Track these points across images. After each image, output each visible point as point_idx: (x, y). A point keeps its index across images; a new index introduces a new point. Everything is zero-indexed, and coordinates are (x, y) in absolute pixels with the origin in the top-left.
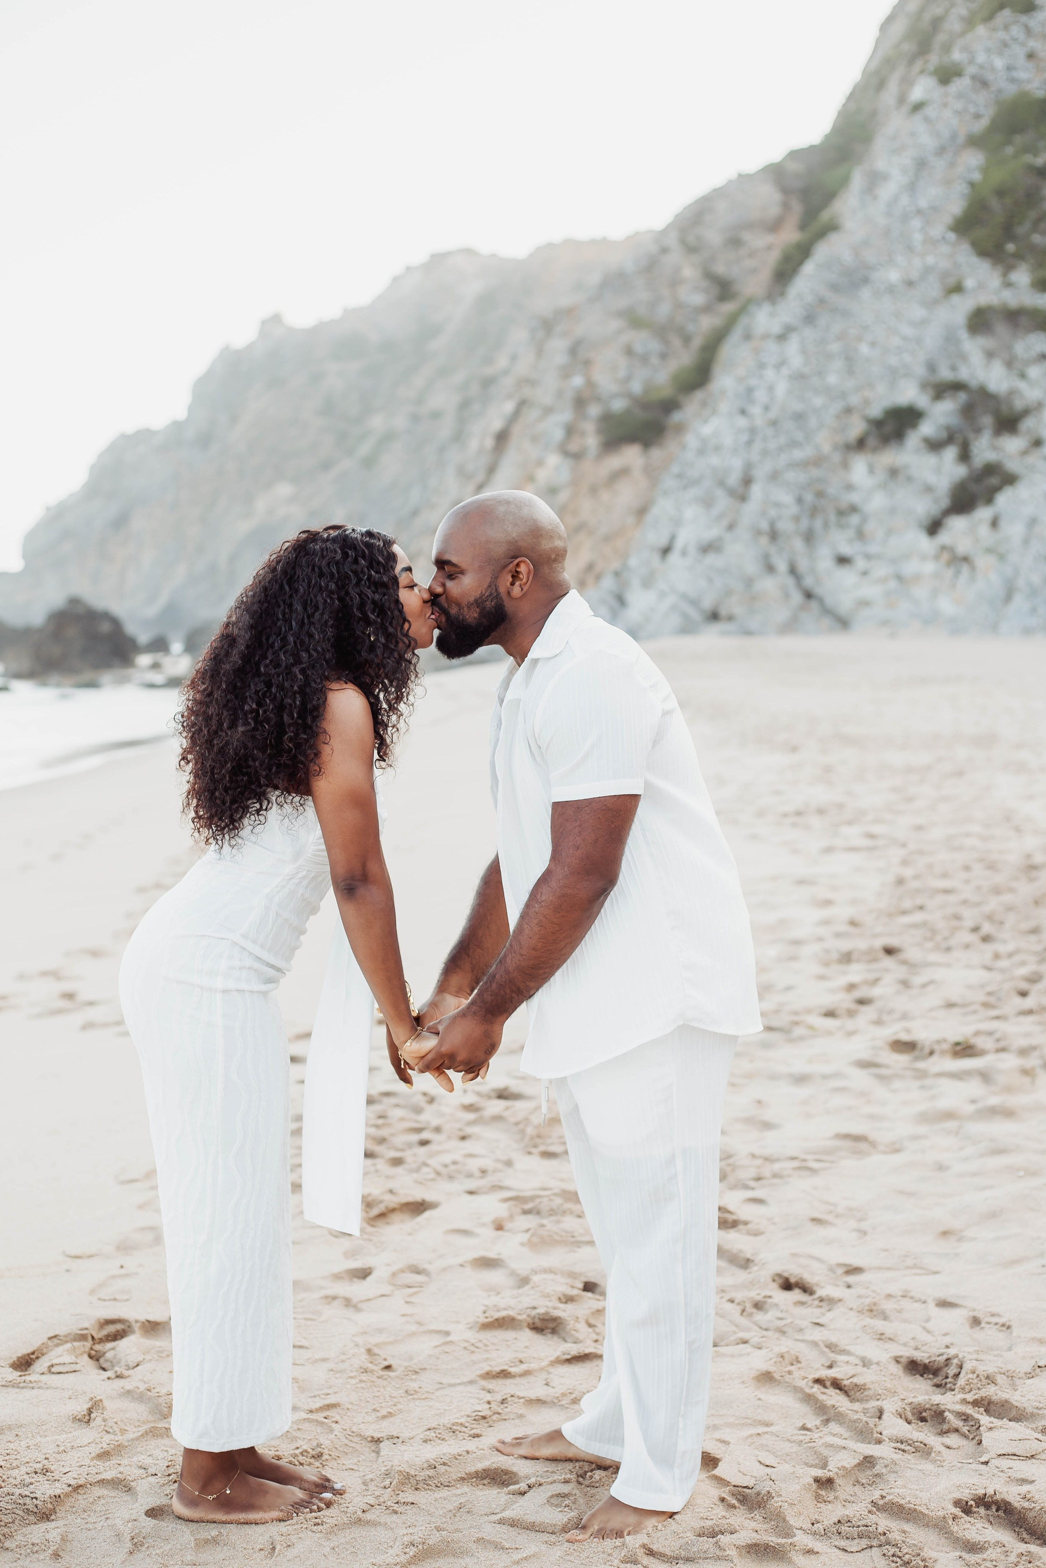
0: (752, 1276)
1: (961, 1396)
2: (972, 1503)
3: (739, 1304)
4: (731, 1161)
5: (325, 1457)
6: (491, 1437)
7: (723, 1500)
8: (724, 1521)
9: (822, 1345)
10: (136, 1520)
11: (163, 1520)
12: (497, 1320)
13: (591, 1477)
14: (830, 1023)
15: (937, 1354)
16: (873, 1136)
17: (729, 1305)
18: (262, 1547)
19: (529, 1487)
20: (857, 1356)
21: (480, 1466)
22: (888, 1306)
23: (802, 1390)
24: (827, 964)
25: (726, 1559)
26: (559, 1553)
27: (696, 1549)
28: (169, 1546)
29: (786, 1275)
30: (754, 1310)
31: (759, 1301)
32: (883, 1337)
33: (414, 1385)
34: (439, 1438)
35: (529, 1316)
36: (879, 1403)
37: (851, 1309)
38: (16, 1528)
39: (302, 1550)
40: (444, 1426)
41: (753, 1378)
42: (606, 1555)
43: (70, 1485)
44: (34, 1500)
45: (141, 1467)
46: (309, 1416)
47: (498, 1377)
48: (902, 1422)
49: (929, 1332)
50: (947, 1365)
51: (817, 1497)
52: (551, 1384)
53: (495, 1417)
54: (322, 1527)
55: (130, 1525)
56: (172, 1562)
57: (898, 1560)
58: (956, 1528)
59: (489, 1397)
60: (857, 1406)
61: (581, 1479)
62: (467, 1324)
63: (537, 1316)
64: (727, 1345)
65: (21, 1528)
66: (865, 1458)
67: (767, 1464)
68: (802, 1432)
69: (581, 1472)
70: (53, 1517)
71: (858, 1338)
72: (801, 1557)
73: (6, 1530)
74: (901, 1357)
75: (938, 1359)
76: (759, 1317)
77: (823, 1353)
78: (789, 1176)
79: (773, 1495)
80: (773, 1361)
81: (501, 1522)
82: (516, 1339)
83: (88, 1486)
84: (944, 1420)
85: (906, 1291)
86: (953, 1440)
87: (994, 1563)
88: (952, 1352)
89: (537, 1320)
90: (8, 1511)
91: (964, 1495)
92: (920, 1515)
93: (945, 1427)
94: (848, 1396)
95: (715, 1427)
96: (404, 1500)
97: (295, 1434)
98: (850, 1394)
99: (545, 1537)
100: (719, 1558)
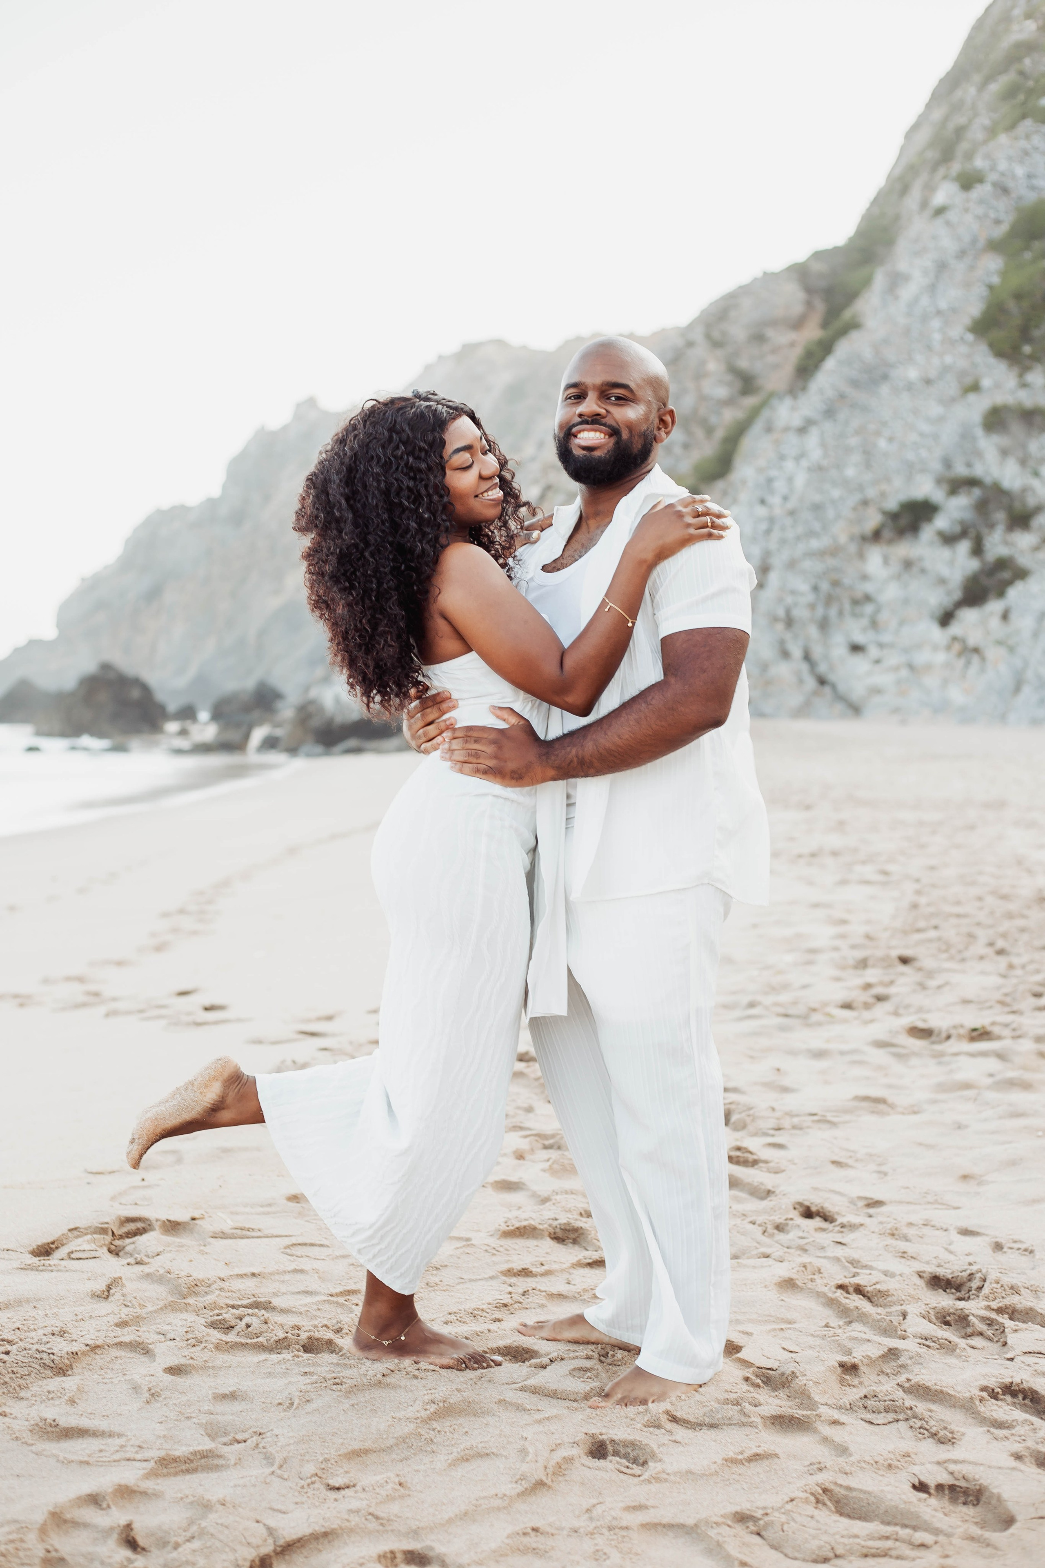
0: (773, 1203)
1: (986, 1303)
2: (999, 1390)
3: (760, 1225)
4: (751, 1112)
5: (344, 1331)
6: (512, 1322)
7: (747, 1379)
8: (749, 1395)
9: (844, 1260)
10: (152, 1375)
11: (181, 1378)
12: (518, 1229)
13: (613, 1356)
14: (846, 1013)
15: (960, 1270)
16: (891, 1099)
17: (751, 1226)
18: (280, 1401)
19: (551, 1361)
20: (879, 1271)
21: (501, 1343)
22: (911, 1232)
23: (825, 1295)
24: (843, 968)
25: (751, 1425)
26: (581, 1417)
27: (720, 1416)
28: (186, 1398)
29: (807, 1203)
30: (776, 1231)
31: (781, 1223)
32: (905, 1255)
33: (434, 1279)
34: (460, 1321)
35: (550, 1226)
36: (903, 1307)
37: (873, 1232)
38: (32, 1380)
39: (321, 1405)
40: (465, 1311)
41: (776, 1284)
42: (628, 1420)
43: (87, 1345)
44: (51, 1355)
45: (159, 1333)
46: (330, 1298)
47: (519, 1275)
48: (926, 1322)
49: (951, 1252)
50: (970, 1280)
51: (842, 1382)
52: (573, 1283)
53: (516, 1306)
54: (341, 1387)
55: (147, 1378)
56: (189, 1411)
57: (925, 1432)
58: (983, 1408)
59: (510, 1289)
60: (880, 1310)
61: (602, 1358)
62: (488, 1232)
63: (558, 1226)
64: (748, 1258)
65: (36, 1380)
66: (890, 1350)
67: (792, 1350)
68: (826, 1329)
69: (603, 1352)
70: (70, 1372)
71: (880, 1255)
72: (827, 1427)
73: (21, 1382)
74: (924, 1272)
75: (960, 1274)
76: (780, 1236)
77: (845, 1267)
78: (808, 1127)
79: (798, 1374)
80: (796, 1269)
81: (523, 1389)
82: (537, 1246)
83: (106, 1347)
84: (968, 1324)
85: (927, 1220)
86: (977, 1341)
87: (1023, 1438)
88: (974, 1268)
89: (558, 1230)
90: (24, 1364)
91: (990, 1382)
92: (947, 1397)
93: (969, 1330)
94: (871, 1302)
95: (738, 1322)
96: (425, 1368)
97: (314, 1313)
98: (873, 1300)
99: (567, 1403)
100: (743, 1424)
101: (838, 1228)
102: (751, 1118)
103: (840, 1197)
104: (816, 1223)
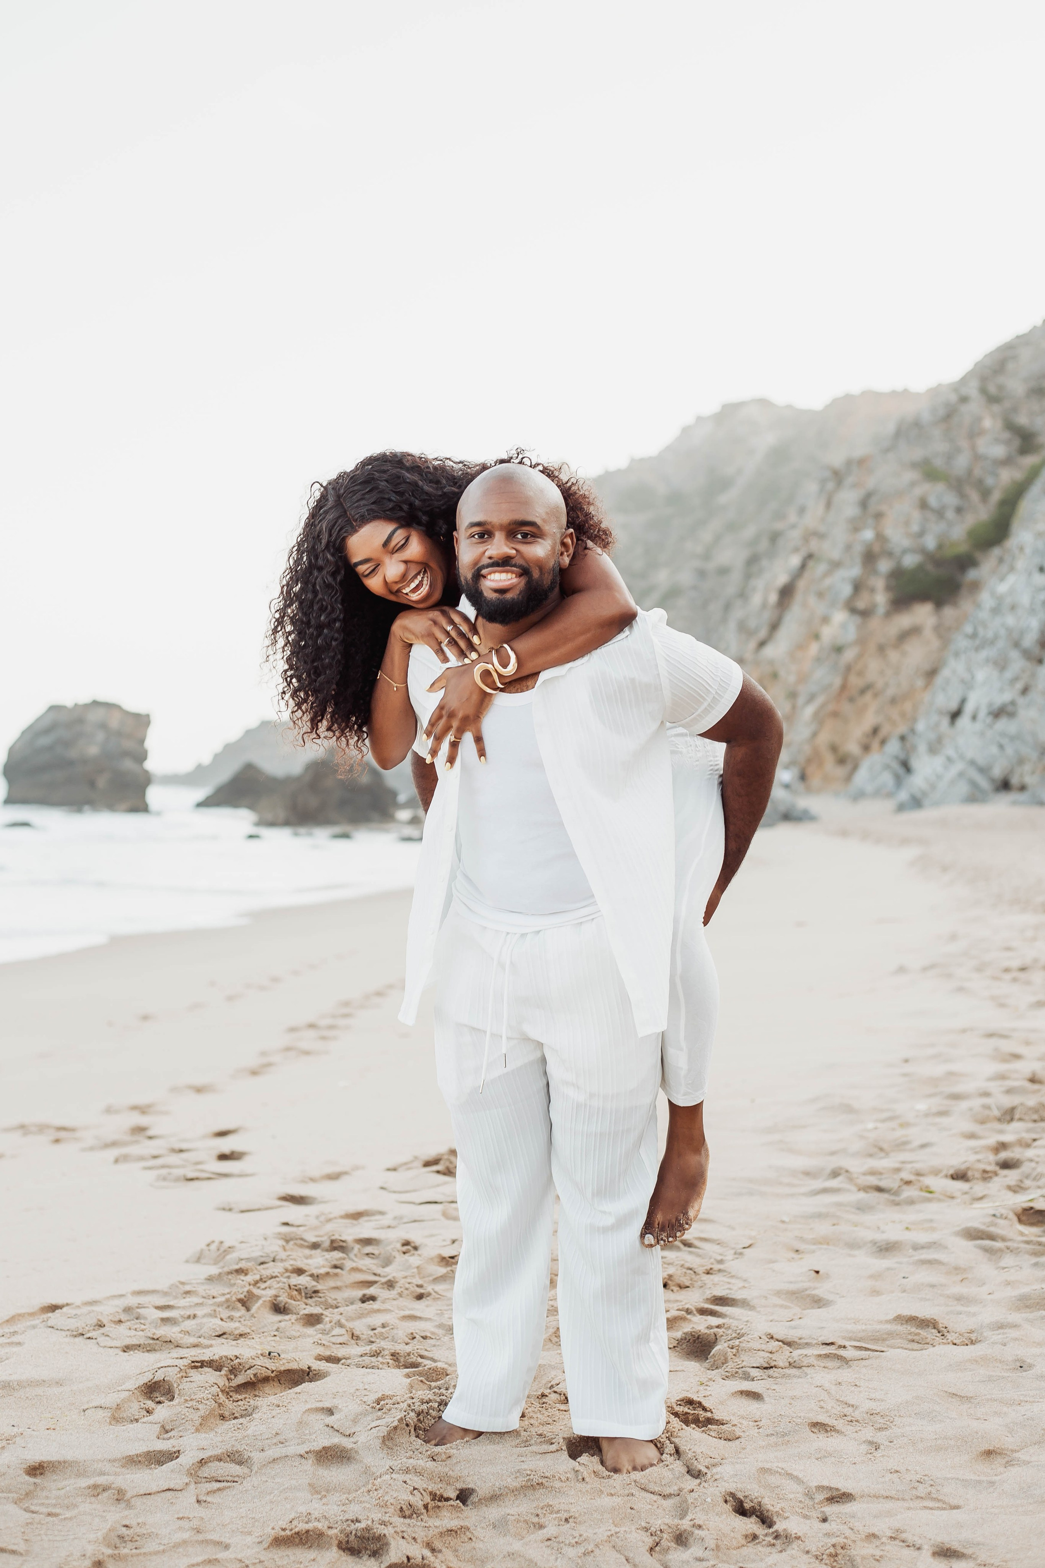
3: (652, 1535)
12: (297, 1533)
14: (953, 1186)
16: (946, 1321)
17: (640, 1535)
22: (862, 1551)
29: (744, 1496)
30: (673, 1545)
31: (687, 1532)
35: (344, 1530)
37: (808, 1552)
62: (257, 1536)
63: (357, 1531)
76: (674, 1555)
78: (809, 1365)
85: (899, 1530)
101: (769, 1539)
102: (734, 1351)
103: (796, 1486)
104: (751, 1525)
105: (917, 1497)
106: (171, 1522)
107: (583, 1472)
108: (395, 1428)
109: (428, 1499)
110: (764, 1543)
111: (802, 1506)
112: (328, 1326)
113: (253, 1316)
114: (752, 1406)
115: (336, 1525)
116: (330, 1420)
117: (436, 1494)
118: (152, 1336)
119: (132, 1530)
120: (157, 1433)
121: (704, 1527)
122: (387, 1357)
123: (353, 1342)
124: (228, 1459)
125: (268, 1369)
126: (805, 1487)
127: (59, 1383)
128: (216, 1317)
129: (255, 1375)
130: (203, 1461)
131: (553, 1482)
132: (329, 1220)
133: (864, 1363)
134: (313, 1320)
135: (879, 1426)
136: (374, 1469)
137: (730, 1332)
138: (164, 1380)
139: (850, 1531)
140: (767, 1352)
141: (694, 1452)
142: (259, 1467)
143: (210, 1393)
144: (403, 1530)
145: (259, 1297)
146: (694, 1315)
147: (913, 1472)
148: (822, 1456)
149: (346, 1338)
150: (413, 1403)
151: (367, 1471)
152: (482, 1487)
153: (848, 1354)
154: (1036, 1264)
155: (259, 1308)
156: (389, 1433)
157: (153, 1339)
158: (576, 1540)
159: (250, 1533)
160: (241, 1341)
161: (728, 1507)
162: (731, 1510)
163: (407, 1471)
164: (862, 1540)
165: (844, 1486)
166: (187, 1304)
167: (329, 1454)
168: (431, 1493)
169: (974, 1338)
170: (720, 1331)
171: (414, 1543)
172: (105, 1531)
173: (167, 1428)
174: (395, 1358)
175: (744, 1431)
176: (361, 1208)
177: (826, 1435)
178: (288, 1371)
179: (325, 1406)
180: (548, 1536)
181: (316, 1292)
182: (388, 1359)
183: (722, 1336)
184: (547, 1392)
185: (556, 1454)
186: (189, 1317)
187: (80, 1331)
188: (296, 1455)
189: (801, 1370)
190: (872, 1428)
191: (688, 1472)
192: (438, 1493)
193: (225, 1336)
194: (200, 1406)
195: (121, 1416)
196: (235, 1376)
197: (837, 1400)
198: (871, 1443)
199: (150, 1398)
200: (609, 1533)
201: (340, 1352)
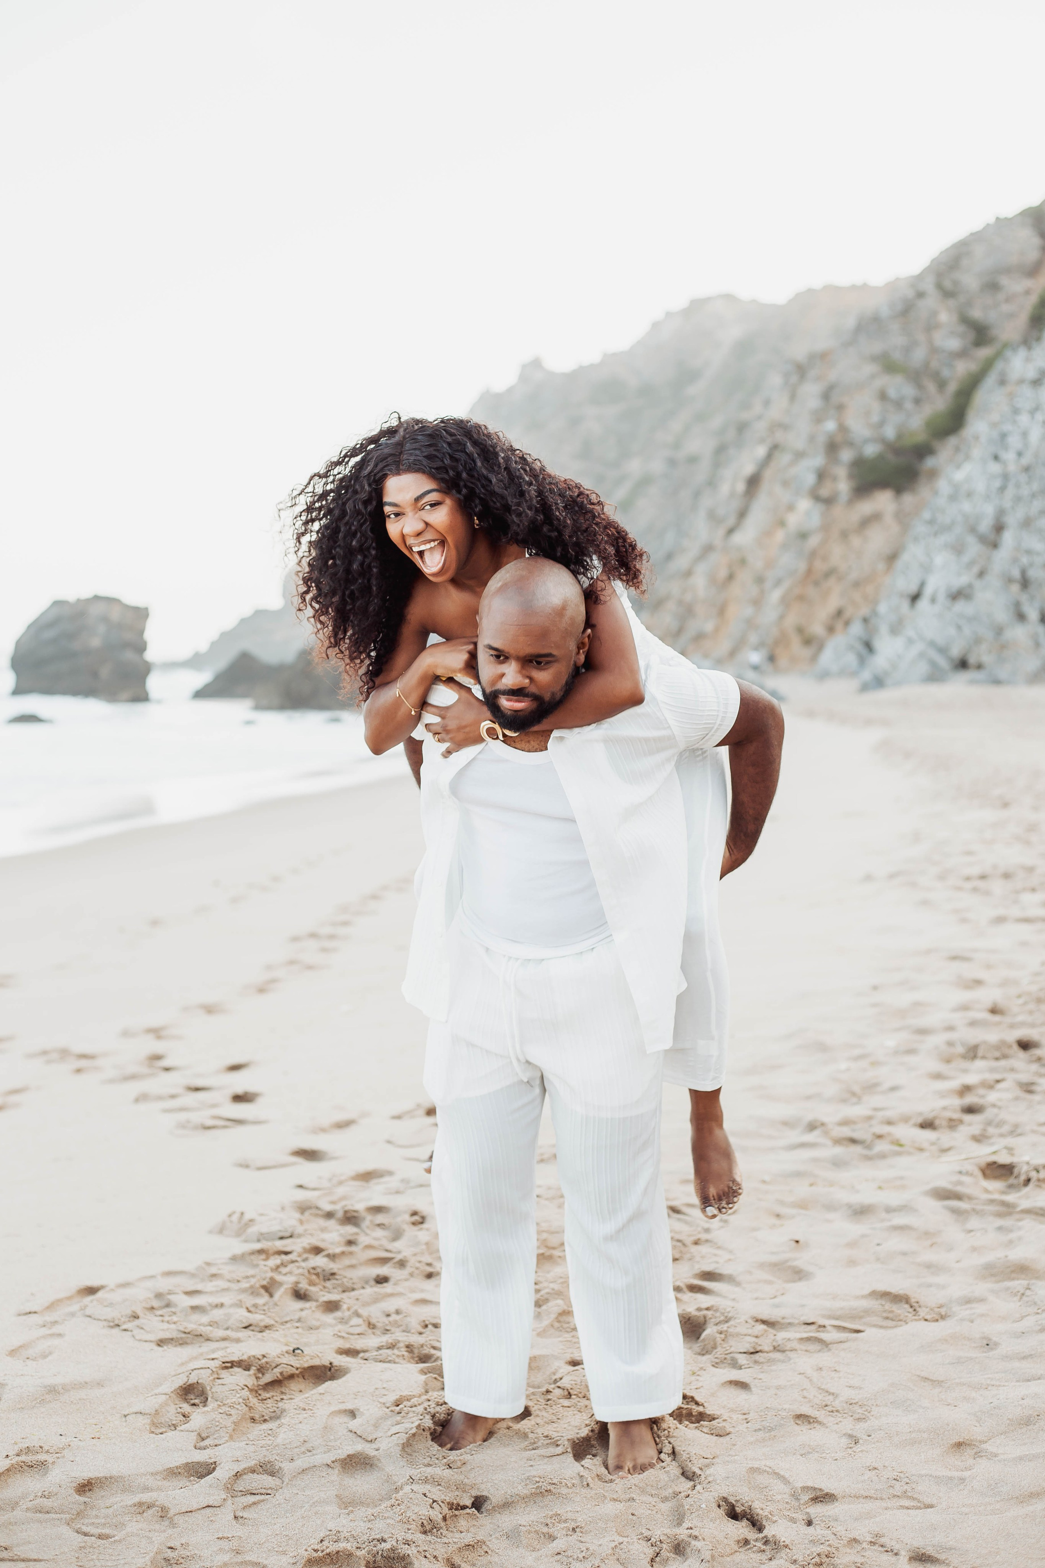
14: (923, 1136)
16: (917, 1295)
29: (734, 1497)
30: (671, 1555)
35: (372, 1552)
62: (293, 1558)
63: (382, 1553)
78: (792, 1350)
85: (877, 1534)
101: (759, 1544)
103: (782, 1486)
104: (742, 1529)
105: (894, 1496)
106: (211, 1542)
107: (587, 1478)
108: (414, 1435)
109: (446, 1510)
110: (755, 1549)
111: (788, 1507)
112: (347, 1314)
113: (276, 1304)
114: (740, 1397)
115: (364, 1546)
116: (354, 1424)
117: (453, 1504)
118: (183, 1330)
119: (177, 1551)
120: (194, 1442)
121: (700, 1538)
122: (402, 1349)
123: (370, 1331)
124: (261, 1470)
125: (292, 1366)
126: (791, 1487)
127: (100, 1384)
128: (242, 1307)
129: (281, 1373)
130: (238, 1474)
131: (560, 1488)
132: (341, 1183)
133: (843, 1346)
134: (332, 1307)
135: (857, 1416)
136: (395, 1478)
137: (718, 1314)
138: (197, 1382)
139: (833, 1536)
140: (753, 1336)
141: (688, 1454)
142: (290, 1478)
143: (241, 1397)
144: (425, 1549)
145: (281, 1284)
146: (684, 1292)
147: (889, 1468)
148: (806, 1452)
149: (363, 1328)
150: (429, 1406)
151: (389, 1479)
152: (495, 1496)
153: (829, 1336)
154: (1000, 1228)
155: (281, 1296)
156: (408, 1440)
157: (185, 1333)
158: (584, 1554)
159: (284, 1553)
160: (267, 1333)
161: (721, 1512)
162: (724, 1514)
163: (426, 1481)
164: (844, 1546)
165: (828, 1486)
166: (214, 1289)
167: (354, 1461)
168: (448, 1503)
169: (943, 1313)
170: (709, 1313)
171: (435, 1562)
172: (152, 1554)
173: (203, 1435)
174: (409, 1350)
175: (733, 1427)
176: (369, 1166)
177: (809, 1427)
178: (312, 1368)
179: (347, 1408)
180: (558, 1550)
181: (333, 1274)
182: (404, 1351)
183: (711, 1318)
184: (551, 1387)
185: (561, 1456)
186: (216, 1306)
187: (117, 1322)
188: (324, 1465)
189: (784, 1354)
190: (851, 1418)
191: (683, 1474)
192: (455, 1502)
193: (251, 1328)
194: (233, 1412)
195: (160, 1421)
196: (263, 1374)
197: (819, 1388)
198: (850, 1436)
199: (186, 1400)
200: (613, 1544)
201: (358, 1344)
